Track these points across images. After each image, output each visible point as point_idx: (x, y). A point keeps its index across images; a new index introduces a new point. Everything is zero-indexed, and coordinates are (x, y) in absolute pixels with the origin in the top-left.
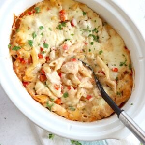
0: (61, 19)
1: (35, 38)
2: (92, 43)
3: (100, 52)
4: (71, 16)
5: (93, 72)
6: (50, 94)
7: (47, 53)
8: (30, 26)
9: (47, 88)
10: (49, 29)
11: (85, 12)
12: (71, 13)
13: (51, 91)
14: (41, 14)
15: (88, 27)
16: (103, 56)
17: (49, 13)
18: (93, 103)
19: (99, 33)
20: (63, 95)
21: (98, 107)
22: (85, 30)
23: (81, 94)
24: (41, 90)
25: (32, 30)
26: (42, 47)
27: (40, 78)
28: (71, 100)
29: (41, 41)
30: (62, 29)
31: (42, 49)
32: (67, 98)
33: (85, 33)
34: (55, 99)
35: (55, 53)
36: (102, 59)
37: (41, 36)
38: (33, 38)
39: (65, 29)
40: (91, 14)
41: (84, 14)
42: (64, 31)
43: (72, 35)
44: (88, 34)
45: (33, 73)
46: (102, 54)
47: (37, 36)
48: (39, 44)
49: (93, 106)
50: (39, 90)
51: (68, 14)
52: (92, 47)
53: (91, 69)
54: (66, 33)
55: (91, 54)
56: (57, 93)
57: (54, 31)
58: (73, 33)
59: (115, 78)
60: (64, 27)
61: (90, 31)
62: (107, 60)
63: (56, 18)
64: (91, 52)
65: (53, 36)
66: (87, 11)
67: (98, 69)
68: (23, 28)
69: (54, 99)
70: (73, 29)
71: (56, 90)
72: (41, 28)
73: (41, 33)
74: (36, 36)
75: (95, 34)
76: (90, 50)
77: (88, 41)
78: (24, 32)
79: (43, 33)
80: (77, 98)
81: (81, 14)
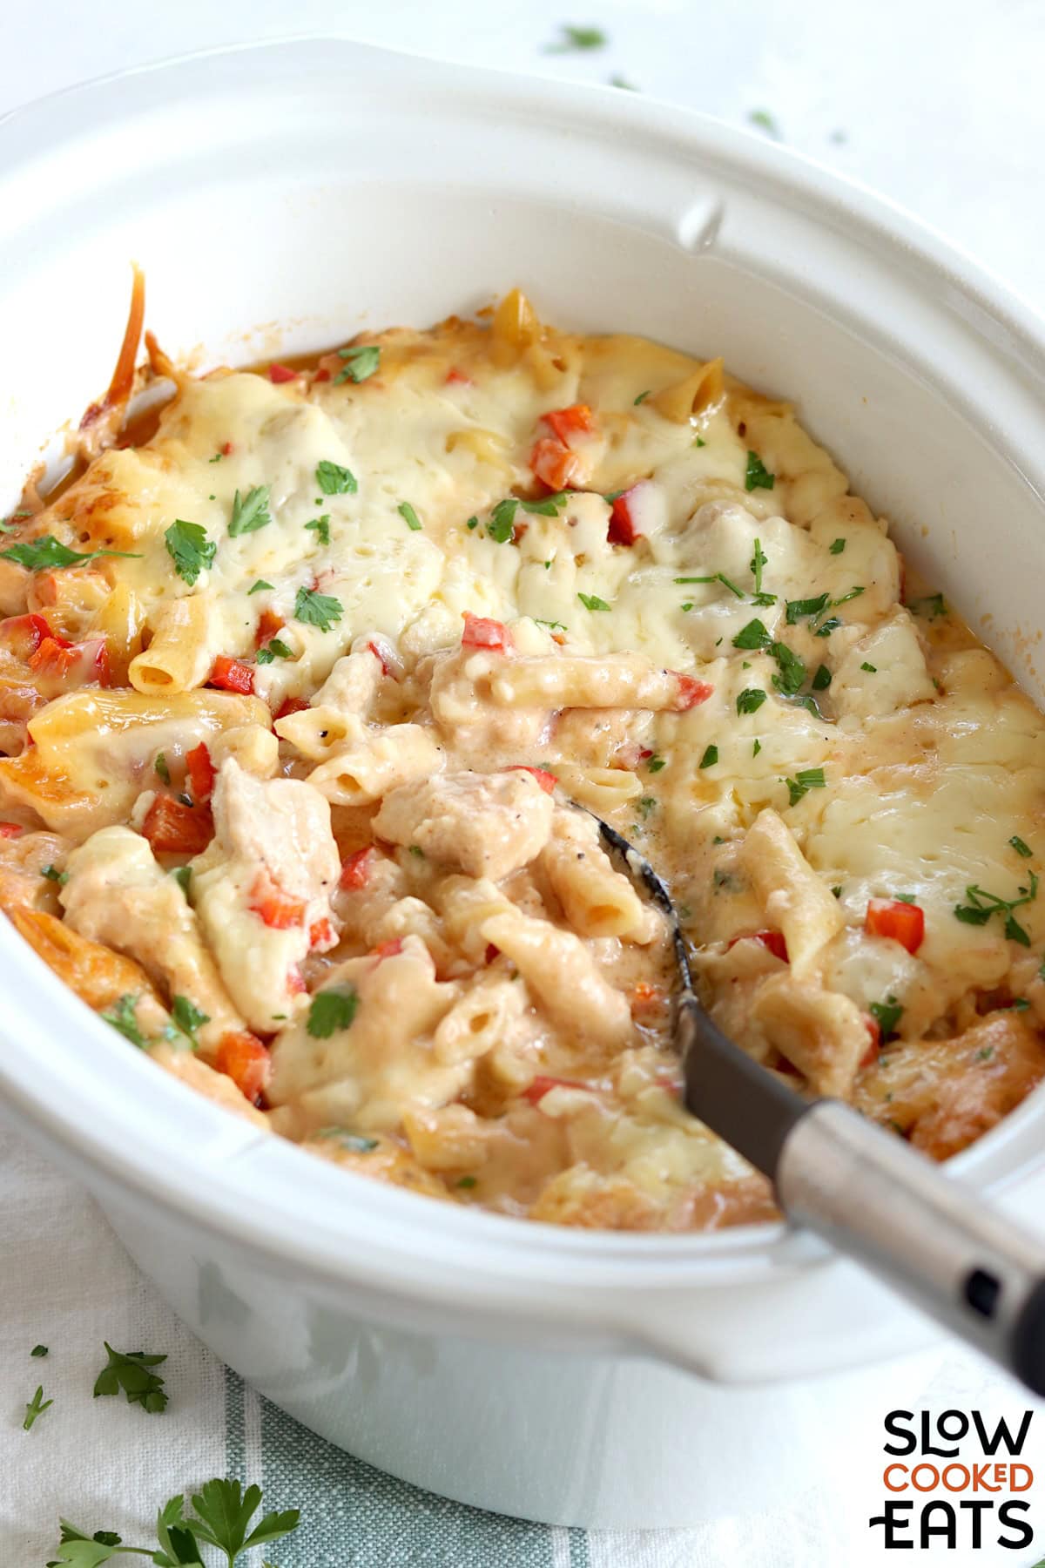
0: (533, 465)
1: (242, 540)
2: (748, 702)
3: (799, 787)
4: (633, 458)
5: (677, 934)
6: (184, 956)
7: (305, 663)
8: (242, 435)
9: (178, 895)
10: (403, 510)
11: (769, 462)
12: (643, 441)
13: (206, 939)
14: (372, 395)
15: (757, 562)
16: (821, 818)
17: (452, 405)
18: (576, 1137)
19: (847, 634)
20: (305, 1000)
21: (608, 1184)
22: (722, 586)
23: (479, 1022)
24: (114, 892)
25: (246, 472)
26: (282, 602)
27: (151, 815)
28: (374, 1059)
29: (291, 572)
30: (518, 536)
31: (267, 627)
32: (338, 1048)
33: (714, 609)
34: (223, 1025)
35: (381, 690)
36: (803, 848)
37: (308, 538)
38: (232, 529)
39: (548, 539)
40: (815, 495)
41: (759, 478)
42: (532, 560)
43: (593, 604)
44: (730, 619)
45: (101, 756)
46: (812, 798)
47: (271, 532)
48: (261, 585)
49: (565, 1163)
51: (615, 442)
52: (737, 735)
53: (664, 902)
54: (542, 576)
55: (709, 792)
56: (254, 956)
57: (440, 538)
58: (602, 592)
60: (534, 524)
61: (764, 600)
62: (839, 865)
63: (493, 447)
64: (713, 772)
65: (415, 563)
66: (792, 465)
67: (732, 914)
68: (176, 446)
69: (205, 1020)
70: (610, 561)
72: (332, 477)
73: (316, 514)
74: (259, 522)
75: (802, 643)
76: (710, 756)
77: (716, 676)
78: (167, 466)
79: (335, 526)
80: (434, 1059)
81: (731, 464)
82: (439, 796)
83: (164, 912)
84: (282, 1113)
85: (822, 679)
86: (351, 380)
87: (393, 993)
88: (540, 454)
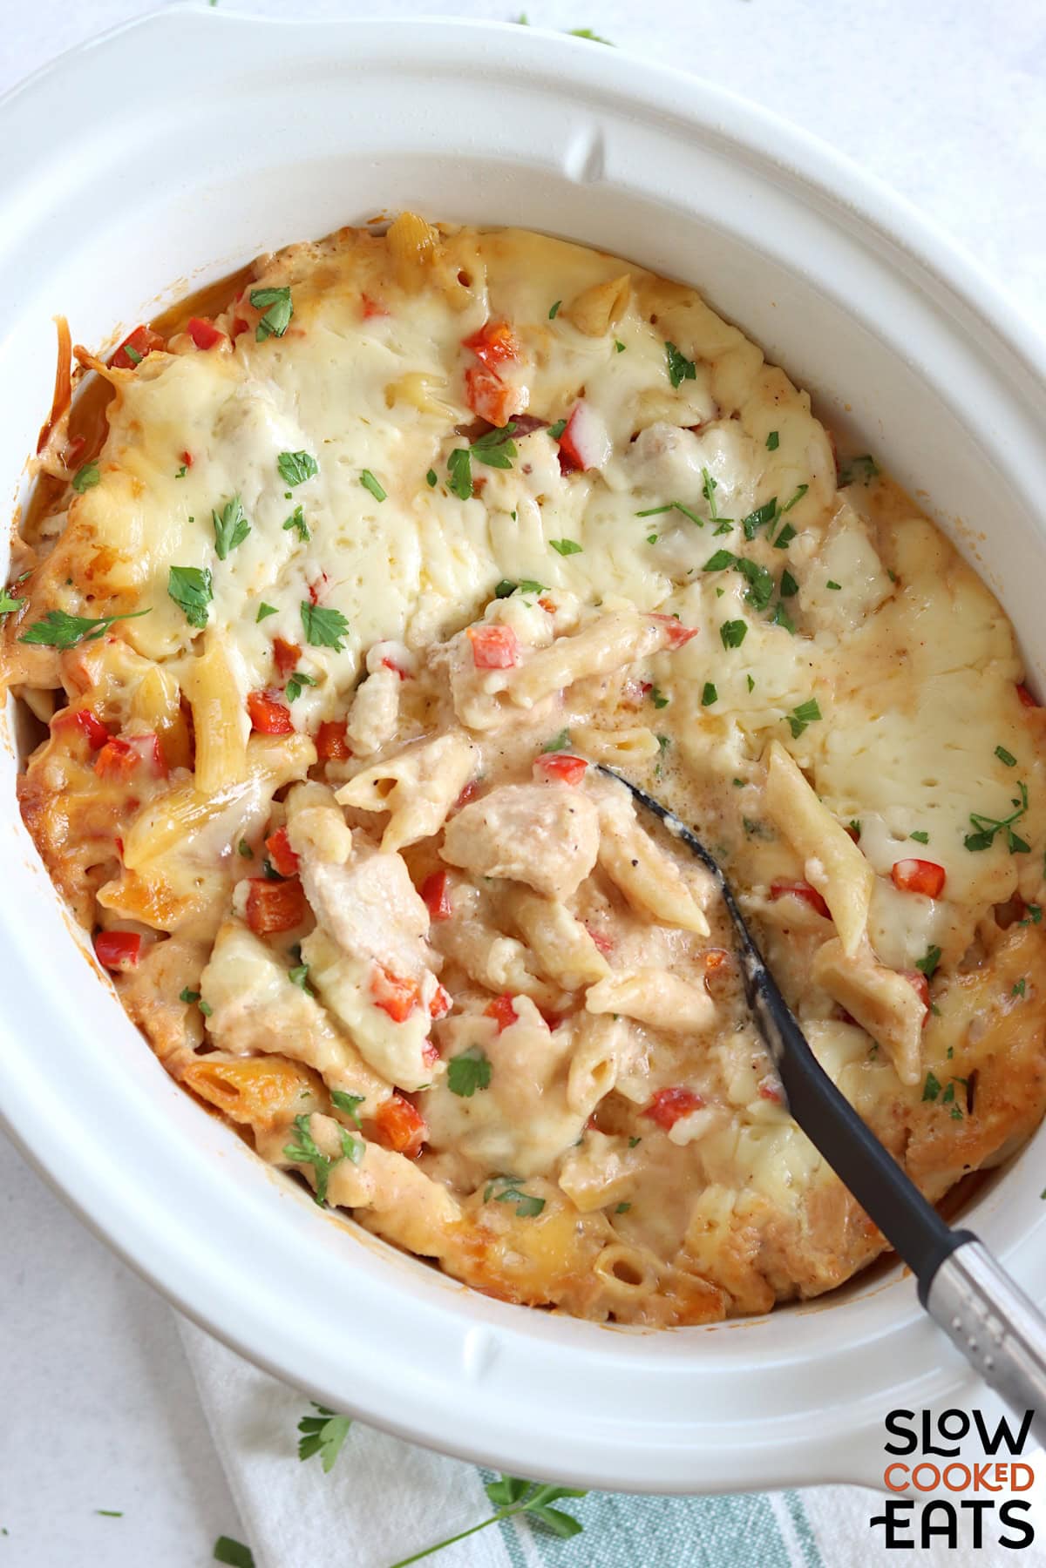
0: (472, 406)
1: (231, 556)
2: (732, 634)
3: (801, 718)
4: (564, 378)
5: (727, 891)
6: (330, 1056)
7: (330, 687)
8: (198, 441)
9: (307, 1000)
10: (366, 480)
11: (687, 351)
12: (568, 356)
13: (343, 1032)
14: (298, 348)
15: (707, 490)
16: (824, 749)
17: (374, 341)
18: (707, 1158)
19: (805, 543)
20: (441, 1066)
21: (749, 1196)
22: (681, 514)
23: (599, 1071)
24: (253, 1014)
25: (212, 483)
26: (293, 633)
27: (250, 903)
28: (515, 1116)
29: (284, 583)
30: (478, 489)
31: (284, 655)
32: (481, 1102)
33: (678, 538)
34: (376, 1098)
35: (403, 694)
36: (809, 776)
37: (289, 538)
38: (219, 549)
39: (507, 489)
40: (738, 379)
41: (682, 368)
42: (496, 511)
43: (566, 548)
44: (699, 548)
45: (191, 858)
46: (813, 730)
47: (253, 535)
48: (265, 611)
49: (703, 1183)
50: (238, 1007)
51: (541, 361)
52: (729, 669)
53: (709, 863)
54: (512, 527)
55: (714, 726)
56: (391, 1050)
57: (406, 504)
58: (567, 529)
59: (917, 948)
60: (492, 475)
61: (723, 527)
62: (850, 793)
63: (427, 391)
64: (716, 709)
65: (394, 547)
66: (709, 347)
67: (769, 863)
68: (134, 457)
69: (358, 1100)
70: (569, 493)
71: (383, 1018)
72: (293, 466)
73: (287, 510)
74: (242, 532)
75: (763, 554)
76: (709, 695)
77: (694, 614)
78: (137, 491)
79: (310, 518)
80: (567, 1108)
81: (651, 367)
82: (501, 840)
83: (301, 1022)
84: (447, 1160)
85: (788, 585)
86: (271, 333)
87: (520, 1059)
88: (476, 394)
